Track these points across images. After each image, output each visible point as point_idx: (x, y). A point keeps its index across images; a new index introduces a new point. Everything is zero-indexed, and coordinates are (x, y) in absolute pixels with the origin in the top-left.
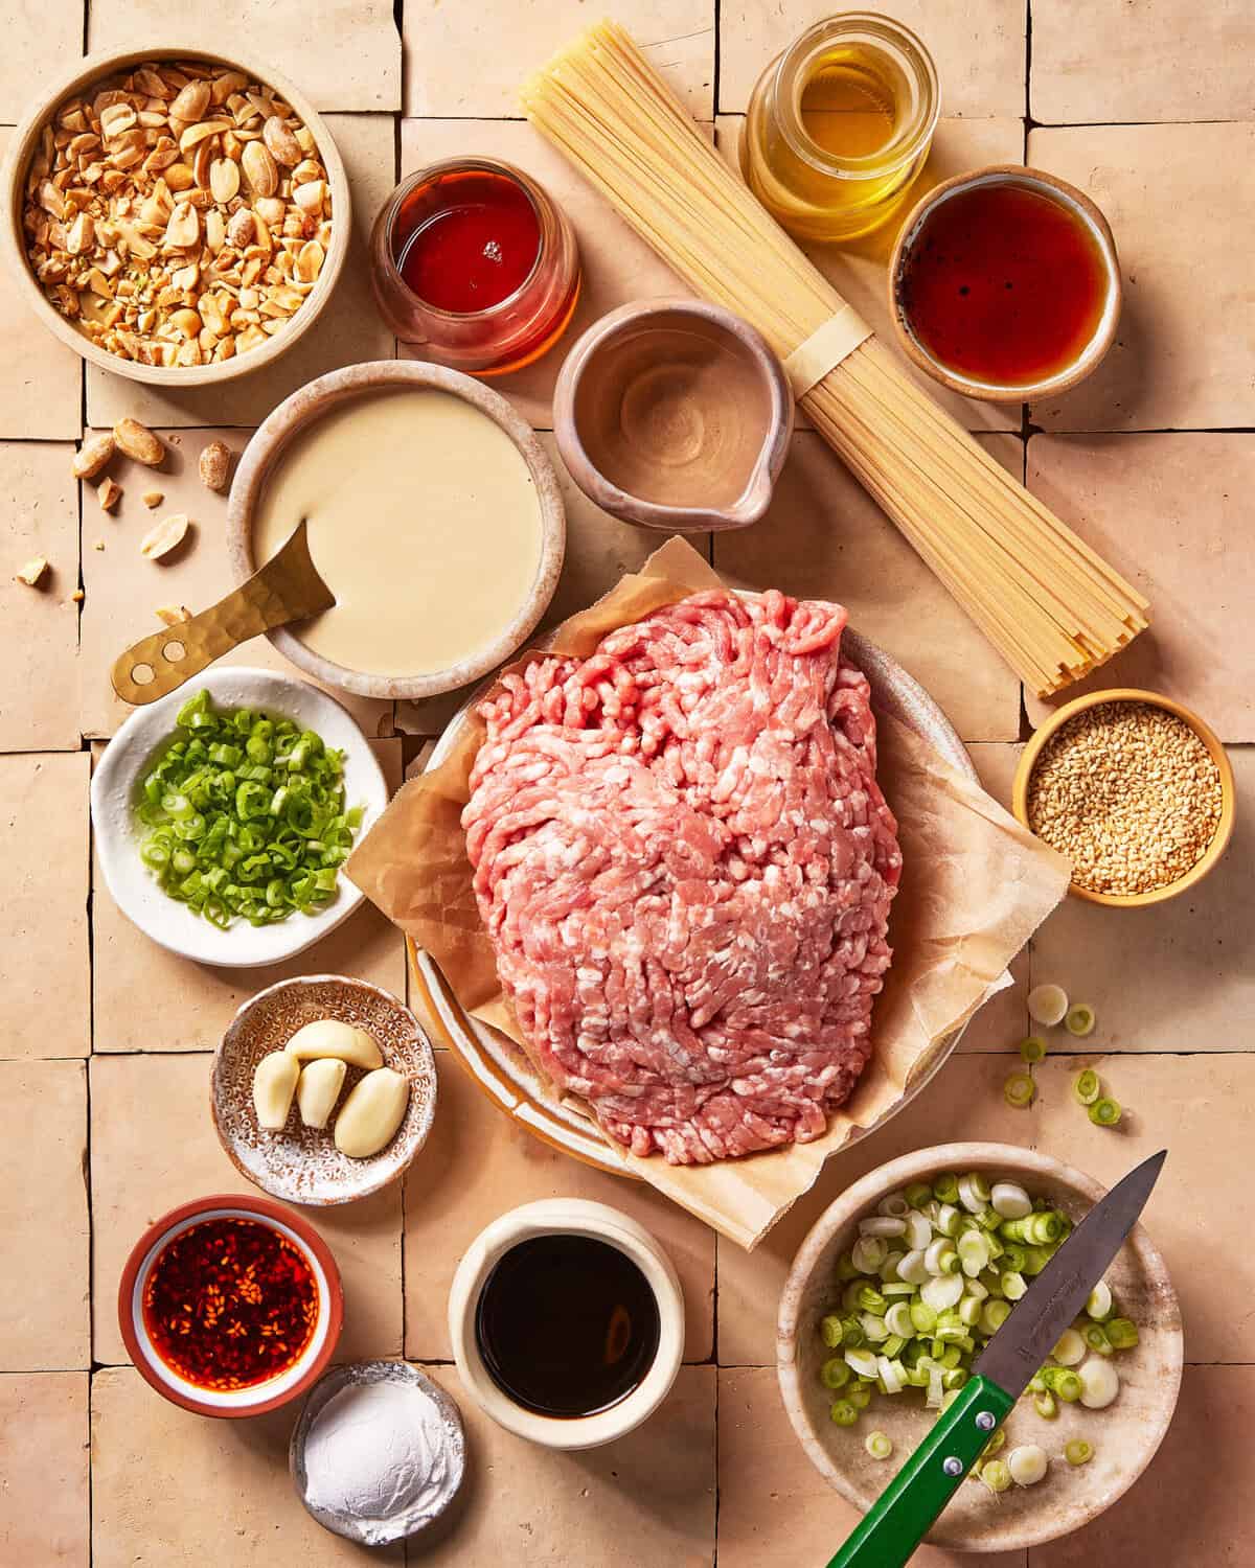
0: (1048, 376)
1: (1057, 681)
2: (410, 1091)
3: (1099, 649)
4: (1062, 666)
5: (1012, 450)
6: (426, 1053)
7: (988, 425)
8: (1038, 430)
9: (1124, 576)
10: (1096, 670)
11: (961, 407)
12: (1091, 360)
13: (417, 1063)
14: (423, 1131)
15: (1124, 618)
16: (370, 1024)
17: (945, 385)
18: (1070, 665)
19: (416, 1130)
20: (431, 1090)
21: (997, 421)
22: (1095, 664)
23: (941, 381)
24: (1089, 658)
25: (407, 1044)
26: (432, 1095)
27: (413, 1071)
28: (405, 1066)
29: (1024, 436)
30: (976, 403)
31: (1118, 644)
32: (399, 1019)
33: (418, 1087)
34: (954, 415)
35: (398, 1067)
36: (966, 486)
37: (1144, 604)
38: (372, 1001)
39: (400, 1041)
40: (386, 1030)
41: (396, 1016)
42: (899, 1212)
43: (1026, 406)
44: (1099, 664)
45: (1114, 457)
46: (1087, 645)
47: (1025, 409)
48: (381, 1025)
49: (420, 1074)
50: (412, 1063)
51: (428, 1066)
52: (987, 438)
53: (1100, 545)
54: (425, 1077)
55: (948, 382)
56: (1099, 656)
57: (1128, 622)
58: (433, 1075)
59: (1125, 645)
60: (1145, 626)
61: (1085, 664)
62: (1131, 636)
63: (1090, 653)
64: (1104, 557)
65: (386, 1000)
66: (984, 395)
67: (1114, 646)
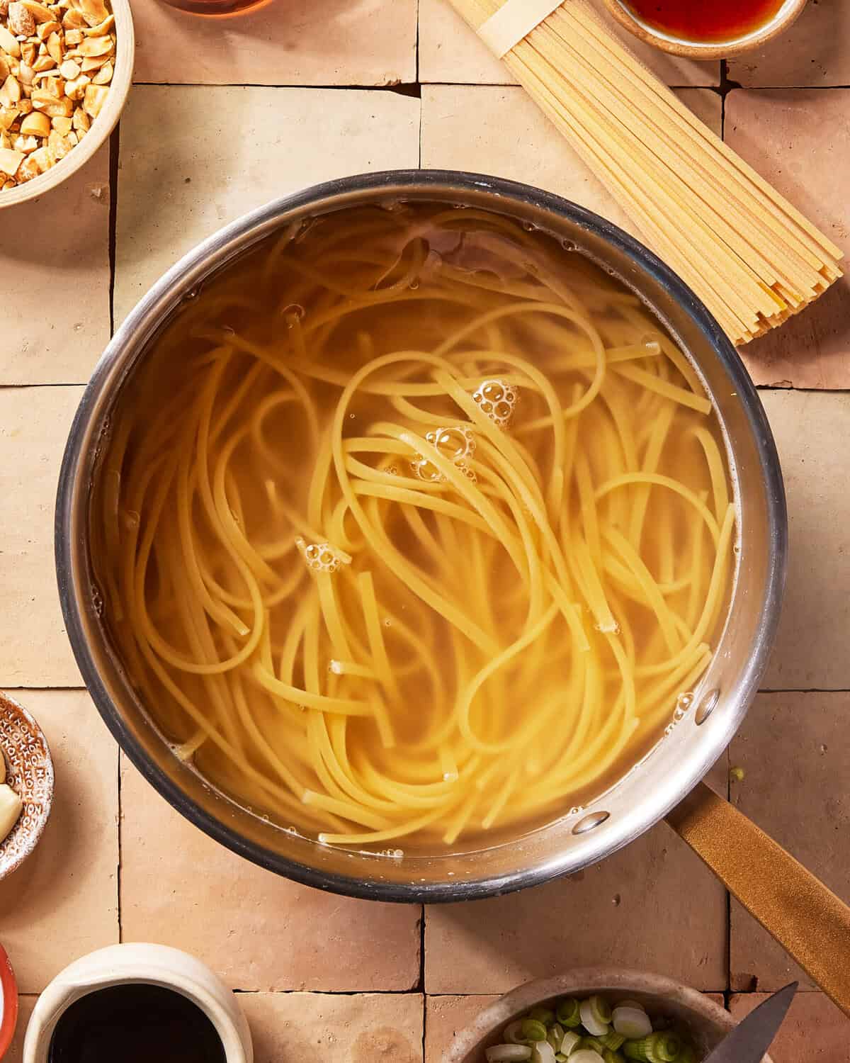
0: (744, 34)
1: (755, 329)
2: (22, 813)
3: (795, 298)
4: (759, 314)
5: (709, 105)
6: (47, 784)
7: (687, 80)
8: (736, 85)
9: (819, 227)
10: (792, 318)
11: (660, 63)
12: (787, 17)
13: (36, 789)
14: (21, 855)
15: (820, 267)
16: (5, 739)
17: (645, 42)
18: (767, 314)
19: (14, 852)
20: (41, 819)
21: (697, 77)
22: (791, 313)
23: (642, 37)
24: (786, 306)
25: (33, 769)
26: (41, 824)
27: (30, 796)
28: (24, 790)
29: (723, 91)
30: (674, 58)
31: (815, 294)
32: (33, 743)
33: (30, 812)
34: (654, 70)
35: (18, 788)
36: (666, 139)
37: (839, 255)
38: (14, 719)
39: (27, 764)
40: (18, 750)
41: (31, 740)
42: (524, 1038)
43: (724, 62)
44: (796, 312)
45: (807, 110)
46: (784, 294)
47: (723, 65)
48: (14, 743)
49: (35, 800)
50: (32, 788)
51: (46, 796)
52: (687, 93)
53: (795, 196)
54: (40, 805)
55: (648, 39)
56: (796, 305)
57: (822, 272)
58: (47, 806)
59: (820, 294)
60: (840, 275)
61: (781, 313)
62: (826, 285)
63: (786, 301)
64: (799, 207)
65: (27, 721)
66: (683, 51)
67: (810, 295)
